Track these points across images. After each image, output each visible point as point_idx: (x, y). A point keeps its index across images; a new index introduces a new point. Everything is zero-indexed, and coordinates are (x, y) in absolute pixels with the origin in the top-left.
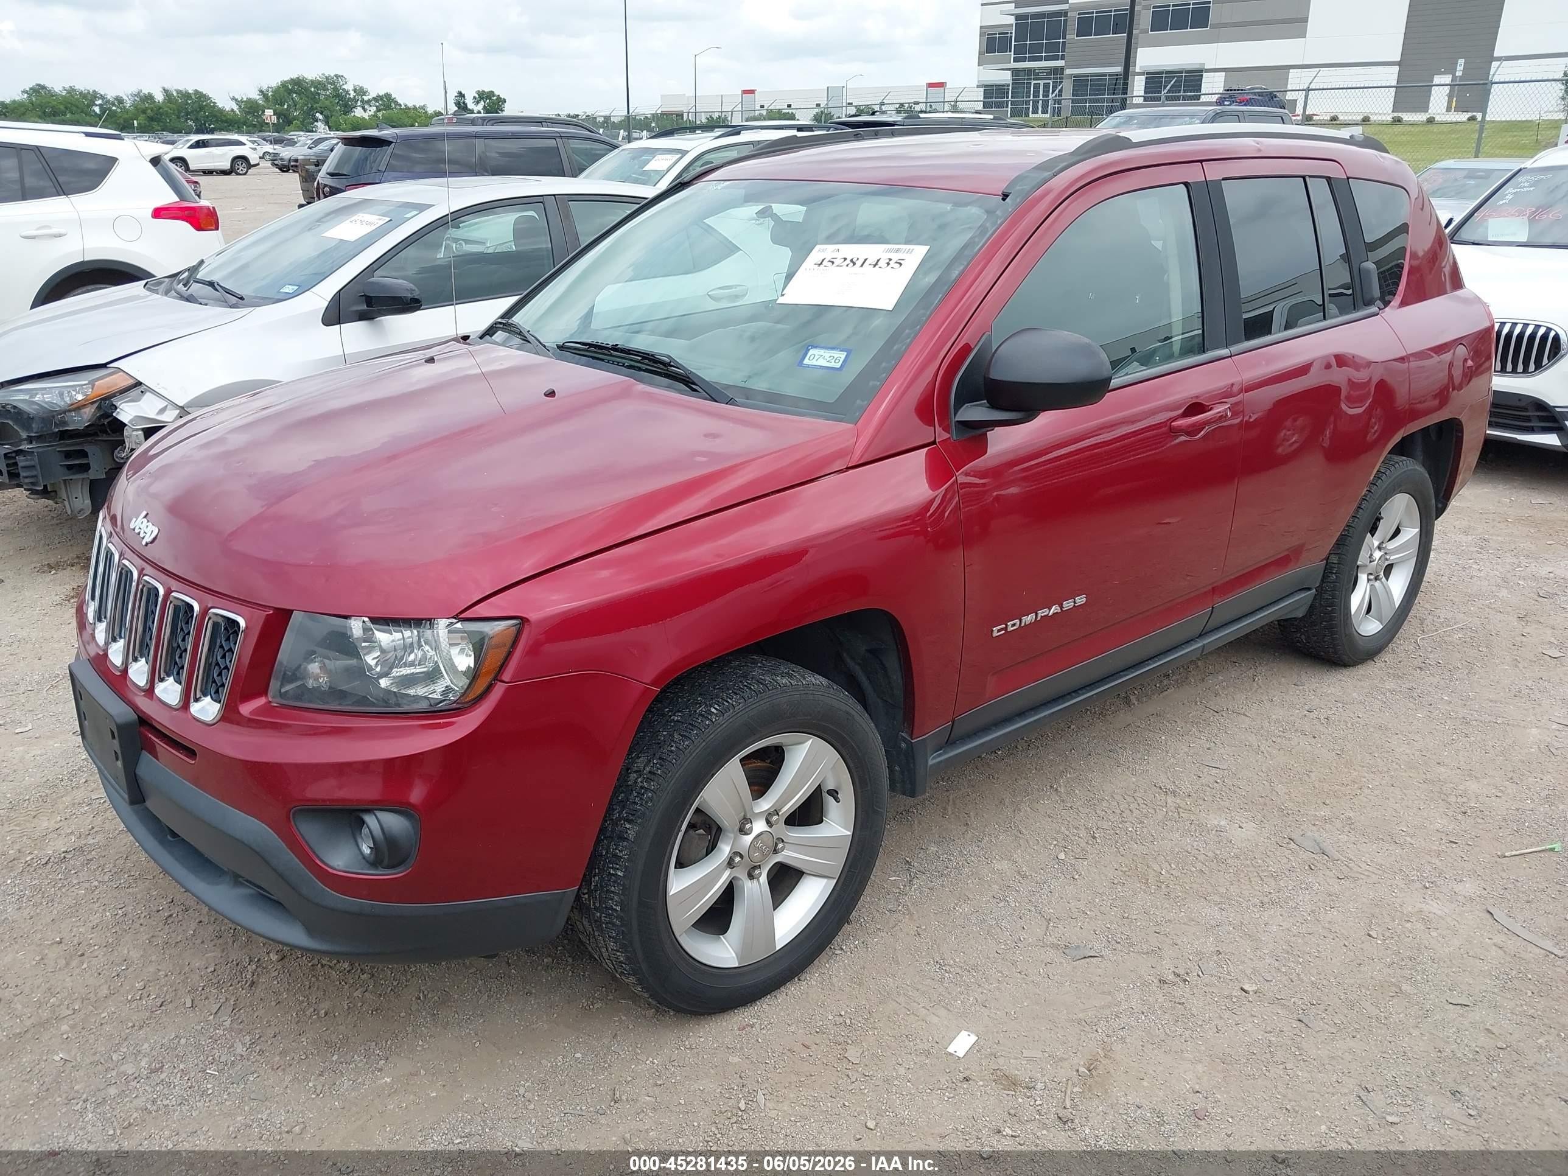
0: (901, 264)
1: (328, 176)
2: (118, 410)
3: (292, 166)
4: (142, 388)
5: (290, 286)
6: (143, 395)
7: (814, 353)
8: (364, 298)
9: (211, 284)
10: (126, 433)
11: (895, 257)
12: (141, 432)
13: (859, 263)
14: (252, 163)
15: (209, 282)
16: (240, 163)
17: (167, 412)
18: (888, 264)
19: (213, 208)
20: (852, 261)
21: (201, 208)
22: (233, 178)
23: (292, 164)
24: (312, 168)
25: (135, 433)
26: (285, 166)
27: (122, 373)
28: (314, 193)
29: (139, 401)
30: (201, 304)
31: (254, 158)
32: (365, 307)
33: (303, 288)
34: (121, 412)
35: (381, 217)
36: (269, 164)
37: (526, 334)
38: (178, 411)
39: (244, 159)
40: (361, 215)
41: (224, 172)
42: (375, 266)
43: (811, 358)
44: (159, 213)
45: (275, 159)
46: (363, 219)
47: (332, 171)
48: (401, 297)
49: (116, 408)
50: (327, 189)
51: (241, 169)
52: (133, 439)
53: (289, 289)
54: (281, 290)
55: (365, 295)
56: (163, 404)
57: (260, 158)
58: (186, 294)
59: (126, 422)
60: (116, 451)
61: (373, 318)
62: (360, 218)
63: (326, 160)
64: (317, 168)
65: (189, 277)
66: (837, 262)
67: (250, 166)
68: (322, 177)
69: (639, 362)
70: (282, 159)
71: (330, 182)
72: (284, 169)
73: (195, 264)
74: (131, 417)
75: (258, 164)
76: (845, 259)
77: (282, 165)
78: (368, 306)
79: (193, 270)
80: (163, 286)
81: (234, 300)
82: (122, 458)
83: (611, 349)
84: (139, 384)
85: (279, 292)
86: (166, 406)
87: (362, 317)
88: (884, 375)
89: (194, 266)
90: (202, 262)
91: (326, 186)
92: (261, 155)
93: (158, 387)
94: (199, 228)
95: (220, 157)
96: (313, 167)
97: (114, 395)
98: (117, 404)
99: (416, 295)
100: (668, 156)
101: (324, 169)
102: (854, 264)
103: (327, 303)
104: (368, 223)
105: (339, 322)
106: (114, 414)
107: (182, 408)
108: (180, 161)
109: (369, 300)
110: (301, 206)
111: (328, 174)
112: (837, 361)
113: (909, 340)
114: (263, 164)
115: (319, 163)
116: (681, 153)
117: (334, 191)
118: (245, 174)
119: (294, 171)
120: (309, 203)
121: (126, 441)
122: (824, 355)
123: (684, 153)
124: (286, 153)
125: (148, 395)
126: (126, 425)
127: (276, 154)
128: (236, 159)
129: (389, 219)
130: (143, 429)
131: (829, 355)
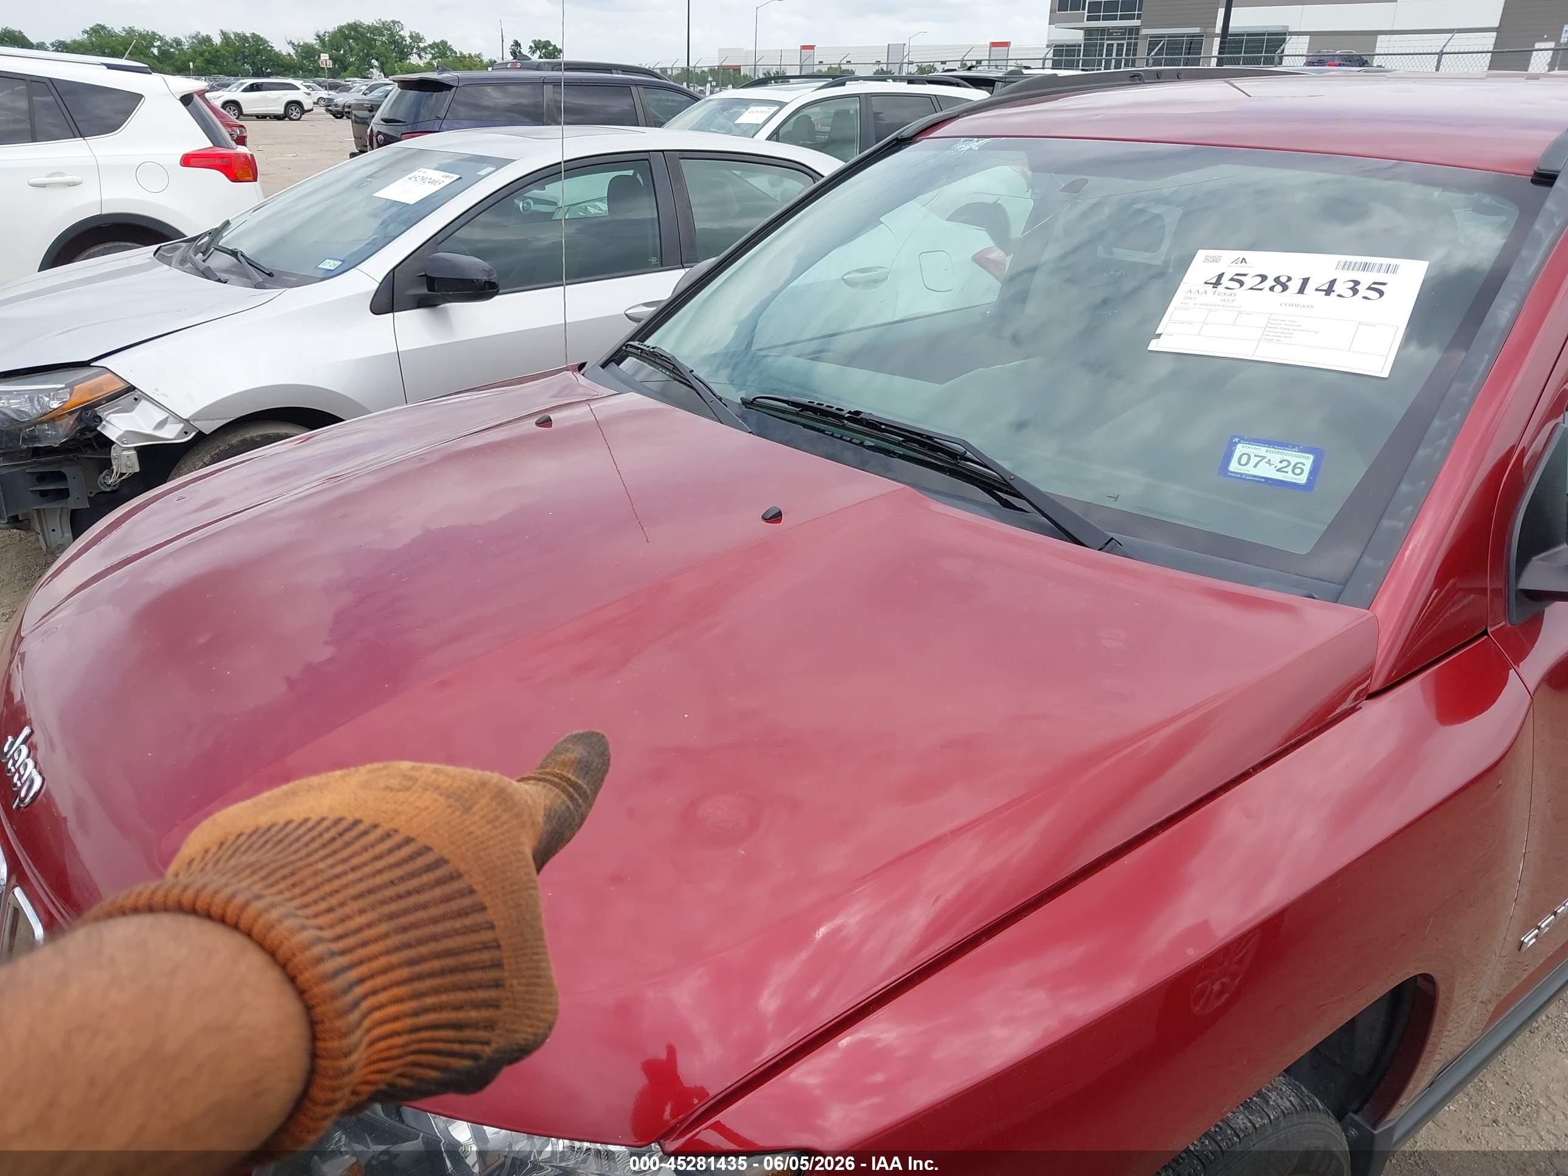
0: (1381, 293)
1: (382, 123)
2: (103, 423)
3: (346, 112)
4: (136, 394)
5: (331, 261)
6: (138, 404)
7: (1246, 450)
8: (425, 278)
9: (234, 253)
10: (113, 454)
11: (1366, 279)
12: (133, 452)
13: (1294, 286)
14: (306, 108)
15: (232, 251)
16: (293, 108)
17: (168, 427)
18: (1355, 291)
19: (252, 155)
20: (1277, 280)
21: (238, 155)
22: (286, 123)
23: (346, 110)
24: (366, 114)
25: (125, 453)
26: (339, 113)
27: (109, 375)
28: (366, 143)
29: (132, 411)
30: (219, 281)
31: (307, 104)
32: (424, 291)
33: (349, 264)
34: (108, 425)
35: (447, 174)
36: (323, 110)
37: (688, 376)
38: (182, 425)
39: (298, 104)
40: (424, 170)
41: (278, 117)
42: (440, 238)
43: (1243, 461)
44: (188, 160)
45: (328, 104)
46: (424, 175)
47: (386, 117)
48: (472, 280)
49: (101, 420)
50: (381, 137)
51: (295, 114)
52: (124, 460)
53: (330, 265)
54: (320, 266)
55: (425, 275)
56: (164, 415)
57: (314, 103)
58: (202, 266)
59: (114, 439)
60: (102, 476)
61: (435, 305)
62: (421, 174)
63: (380, 105)
64: (371, 114)
65: (209, 244)
66: (1249, 282)
67: (304, 112)
68: (376, 124)
69: (899, 444)
70: (336, 105)
71: (384, 129)
72: (338, 115)
73: (218, 226)
74: (120, 433)
75: (312, 110)
76: (1264, 278)
77: (336, 111)
78: (429, 290)
79: (215, 234)
80: (178, 252)
81: (259, 278)
82: (109, 486)
83: (848, 419)
84: (132, 388)
85: (316, 267)
86: (168, 418)
87: (422, 303)
88: (1410, 508)
89: (217, 228)
90: (227, 223)
91: (379, 133)
92: (316, 101)
93: (157, 393)
94: (234, 179)
95: (274, 101)
96: (367, 112)
97: (99, 403)
98: (103, 415)
99: (494, 278)
100: (764, 109)
101: (379, 114)
102: (1285, 288)
103: (378, 284)
104: (432, 182)
105: (391, 309)
106: (99, 428)
107: (187, 421)
108: (233, 104)
109: (431, 282)
110: (353, 155)
111: (382, 120)
112: (1298, 471)
113: (1444, 441)
114: (317, 110)
115: (373, 108)
116: (779, 105)
117: (389, 140)
118: (298, 120)
119: (348, 118)
120: (362, 152)
121: (113, 463)
122: (1269, 456)
123: (782, 105)
124: (341, 99)
125: (144, 404)
126: (113, 443)
127: (331, 100)
128: (290, 104)
129: (458, 176)
130: (136, 448)
131: (1280, 457)
